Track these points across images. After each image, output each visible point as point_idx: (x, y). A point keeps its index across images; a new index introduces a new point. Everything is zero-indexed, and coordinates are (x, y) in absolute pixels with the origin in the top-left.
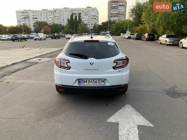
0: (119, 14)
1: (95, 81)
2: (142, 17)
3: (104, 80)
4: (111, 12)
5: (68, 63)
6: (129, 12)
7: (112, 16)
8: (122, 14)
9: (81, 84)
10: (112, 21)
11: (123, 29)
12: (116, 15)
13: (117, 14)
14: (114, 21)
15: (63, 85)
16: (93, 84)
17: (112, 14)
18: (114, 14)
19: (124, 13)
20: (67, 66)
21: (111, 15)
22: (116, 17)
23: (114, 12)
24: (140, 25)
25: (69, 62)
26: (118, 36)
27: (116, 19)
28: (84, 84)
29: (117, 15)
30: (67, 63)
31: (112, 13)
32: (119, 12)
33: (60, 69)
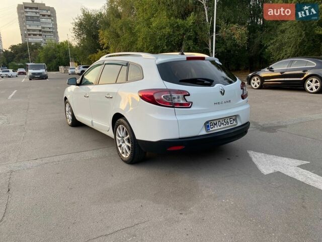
0: (45, 32)
1: (226, 121)
2: (101, 37)
3: (235, 117)
4: (25, 27)
5: (186, 97)
6: (74, 28)
7: (29, 35)
8: (50, 32)
9: (211, 129)
10: (33, 44)
11: (60, 58)
12: (38, 33)
13: (40, 31)
14: (38, 45)
15: (180, 138)
16: (225, 126)
17: (28, 30)
18: (34, 30)
19: (54, 31)
20: (185, 102)
21: (29, 33)
22: (38, 36)
23: (34, 27)
24: (98, 51)
25: (189, 95)
26: (53, 70)
27: (38, 39)
28: (213, 129)
29: (41, 33)
30: (184, 96)
31: (28, 27)
32: (44, 28)
33: (173, 109)
